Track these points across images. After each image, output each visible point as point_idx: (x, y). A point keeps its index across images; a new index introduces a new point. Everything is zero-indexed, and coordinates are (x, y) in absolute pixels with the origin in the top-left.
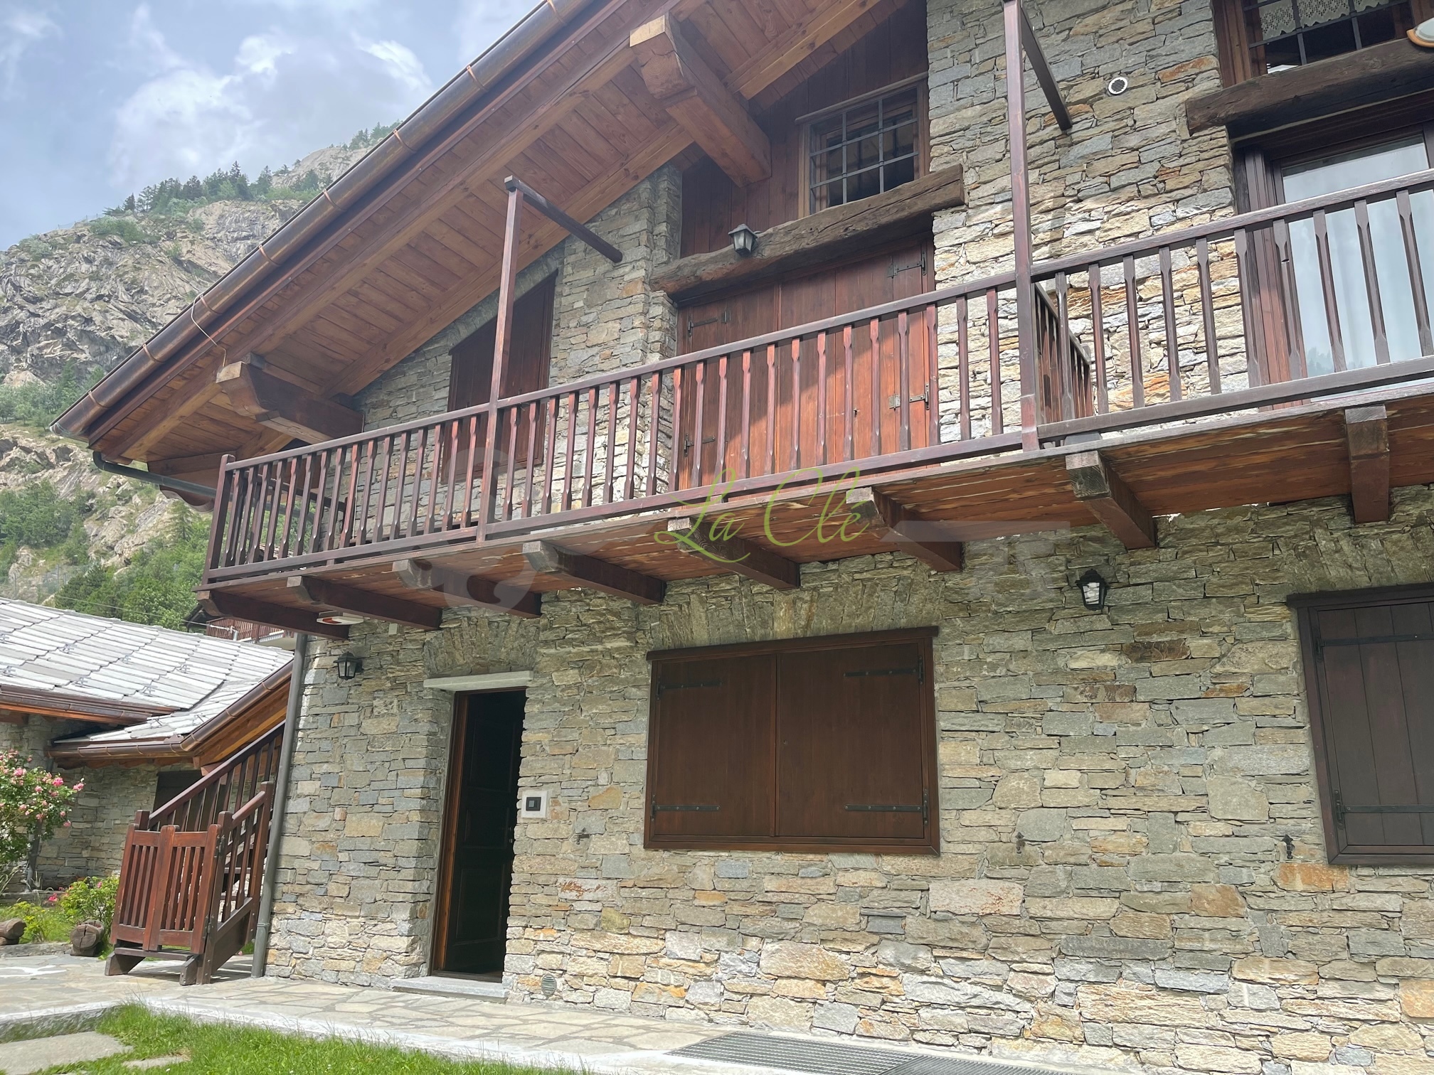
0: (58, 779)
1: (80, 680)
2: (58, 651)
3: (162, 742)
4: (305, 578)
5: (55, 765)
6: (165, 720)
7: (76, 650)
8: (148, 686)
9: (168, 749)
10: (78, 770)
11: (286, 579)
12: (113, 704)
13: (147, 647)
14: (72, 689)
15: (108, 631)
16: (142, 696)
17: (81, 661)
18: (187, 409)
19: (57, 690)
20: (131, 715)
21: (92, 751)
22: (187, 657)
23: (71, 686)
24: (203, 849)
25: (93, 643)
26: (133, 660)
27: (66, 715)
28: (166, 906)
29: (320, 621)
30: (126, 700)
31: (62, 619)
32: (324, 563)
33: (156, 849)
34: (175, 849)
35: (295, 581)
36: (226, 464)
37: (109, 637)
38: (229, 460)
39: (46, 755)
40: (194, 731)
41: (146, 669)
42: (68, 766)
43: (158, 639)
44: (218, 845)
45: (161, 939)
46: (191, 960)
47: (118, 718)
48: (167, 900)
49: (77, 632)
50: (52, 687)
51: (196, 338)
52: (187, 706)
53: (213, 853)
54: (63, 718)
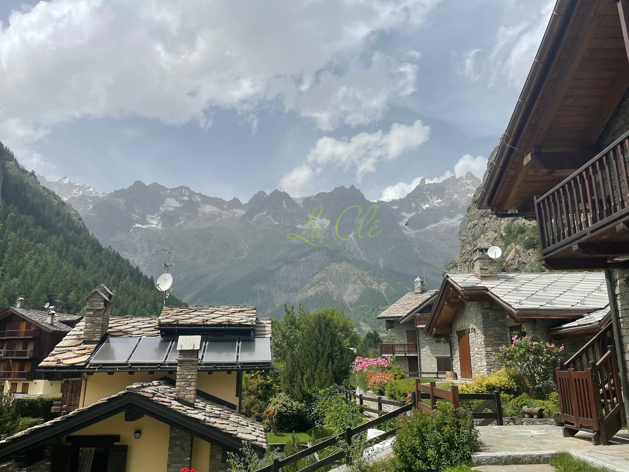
0: (553, 345)
1: (550, 302)
2: (541, 291)
3: (590, 326)
4: (579, 244)
5: (553, 339)
6: (593, 315)
7: (548, 289)
8: (582, 300)
9: (594, 328)
10: (563, 340)
11: (571, 248)
12: (567, 310)
13: (581, 282)
14: (549, 306)
15: (562, 278)
16: (580, 305)
17: (552, 292)
18: (519, 182)
19: (542, 308)
20: (577, 314)
21: (564, 332)
22: (601, 283)
23: (548, 305)
24: (586, 380)
25: (556, 285)
26: (574, 289)
27: (548, 317)
28: (579, 406)
29: (609, 262)
30: (573, 308)
31: (542, 277)
32: (586, 234)
33: (568, 379)
34: (575, 379)
35: (575, 247)
36: (536, 201)
37: (563, 281)
38: (537, 198)
39: (547, 335)
40: (603, 319)
41: (581, 292)
42: (558, 339)
43: (586, 278)
44: (592, 377)
45: (581, 423)
46: (595, 433)
47: (572, 316)
48: (578, 403)
49: (548, 281)
50: (539, 306)
51: (511, 151)
52: (603, 307)
53: (591, 382)
54: (548, 319)
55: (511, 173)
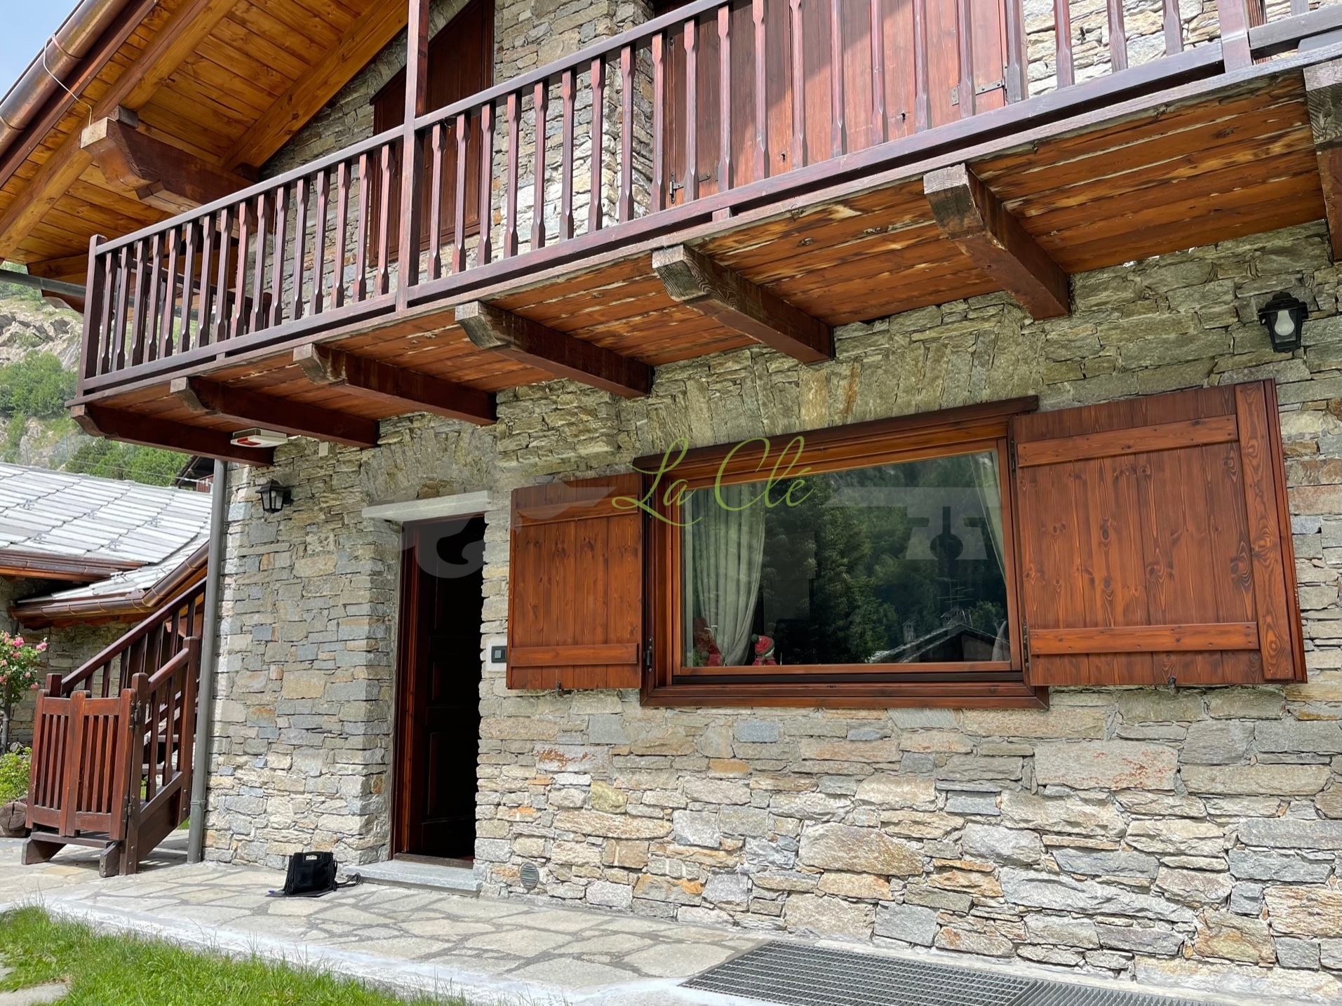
0: (19, 639)
1: (37, 536)
2: (18, 508)
3: (123, 598)
4: (192, 380)
5: (21, 626)
6: (130, 575)
7: (36, 506)
8: (113, 541)
9: (131, 605)
10: (46, 630)
11: (168, 384)
12: (76, 561)
13: (116, 502)
14: (31, 546)
15: (75, 487)
16: (108, 552)
17: (43, 516)
19: (13, 547)
20: (96, 571)
21: (55, 610)
22: (159, 510)
23: (29, 543)
24: (116, 718)
25: (58, 499)
26: (99, 514)
27: (23, 573)
28: (81, 784)
29: (234, 442)
30: (89, 555)
31: (25, 475)
32: (213, 358)
33: (67, 718)
34: (87, 718)
35: (179, 383)
36: (94, 250)
37: (76, 492)
38: (99, 242)
39: (10, 616)
40: (155, 586)
41: (113, 523)
42: (34, 626)
43: (129, 494)
44: (132, 711)
45: (78, 825)
46: (112, 847)
47: (82, 574)
48: (81, 777)
49: (40, 489)
50: (6, 544)
52: (156, 561)
53: (127, 723)
54: (22, 577)
55: (39, 156)
